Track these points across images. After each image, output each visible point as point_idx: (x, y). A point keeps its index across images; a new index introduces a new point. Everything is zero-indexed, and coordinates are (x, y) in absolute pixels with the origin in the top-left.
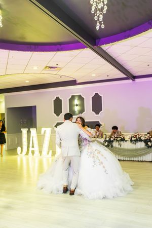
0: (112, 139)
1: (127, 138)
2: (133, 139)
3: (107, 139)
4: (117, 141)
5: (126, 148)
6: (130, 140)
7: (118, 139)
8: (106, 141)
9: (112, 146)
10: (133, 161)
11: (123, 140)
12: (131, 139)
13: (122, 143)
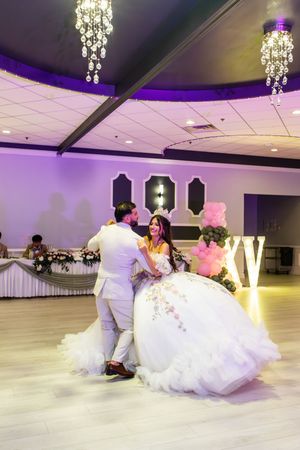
0: (50, 259)
1: (78, 256)
2: (88, 257)
3: (41, 259)
4: (60, 262)
5: (74, 273)
6: (82, 259)
7: (62, 258)
8: (38, 263)
9: (50, 272)
10: (86, 295)
11: (70, 259)
12: (85, 258)
13: (68, 264)
